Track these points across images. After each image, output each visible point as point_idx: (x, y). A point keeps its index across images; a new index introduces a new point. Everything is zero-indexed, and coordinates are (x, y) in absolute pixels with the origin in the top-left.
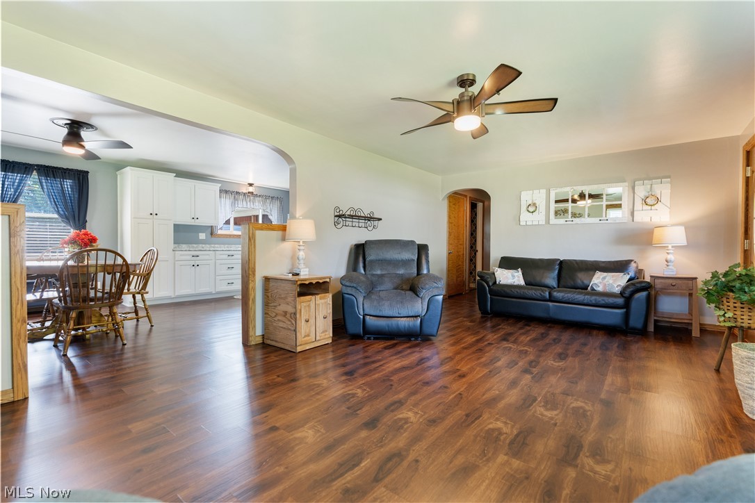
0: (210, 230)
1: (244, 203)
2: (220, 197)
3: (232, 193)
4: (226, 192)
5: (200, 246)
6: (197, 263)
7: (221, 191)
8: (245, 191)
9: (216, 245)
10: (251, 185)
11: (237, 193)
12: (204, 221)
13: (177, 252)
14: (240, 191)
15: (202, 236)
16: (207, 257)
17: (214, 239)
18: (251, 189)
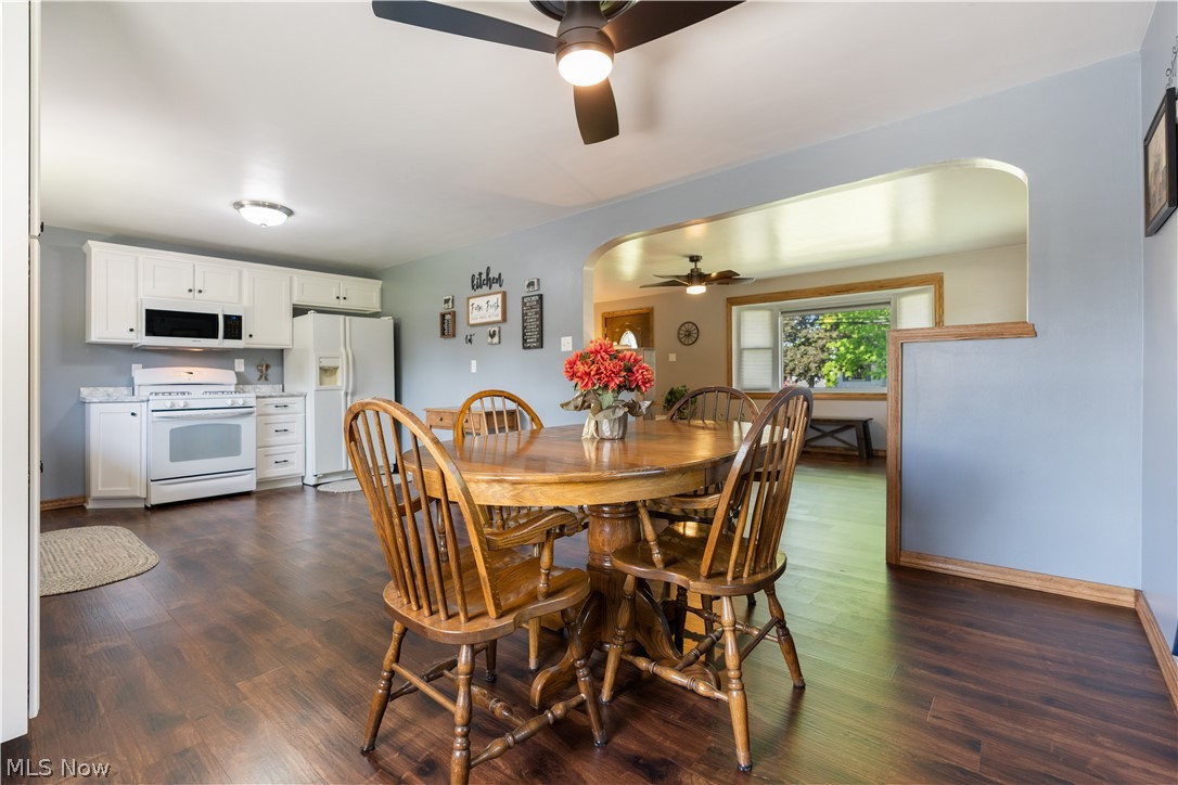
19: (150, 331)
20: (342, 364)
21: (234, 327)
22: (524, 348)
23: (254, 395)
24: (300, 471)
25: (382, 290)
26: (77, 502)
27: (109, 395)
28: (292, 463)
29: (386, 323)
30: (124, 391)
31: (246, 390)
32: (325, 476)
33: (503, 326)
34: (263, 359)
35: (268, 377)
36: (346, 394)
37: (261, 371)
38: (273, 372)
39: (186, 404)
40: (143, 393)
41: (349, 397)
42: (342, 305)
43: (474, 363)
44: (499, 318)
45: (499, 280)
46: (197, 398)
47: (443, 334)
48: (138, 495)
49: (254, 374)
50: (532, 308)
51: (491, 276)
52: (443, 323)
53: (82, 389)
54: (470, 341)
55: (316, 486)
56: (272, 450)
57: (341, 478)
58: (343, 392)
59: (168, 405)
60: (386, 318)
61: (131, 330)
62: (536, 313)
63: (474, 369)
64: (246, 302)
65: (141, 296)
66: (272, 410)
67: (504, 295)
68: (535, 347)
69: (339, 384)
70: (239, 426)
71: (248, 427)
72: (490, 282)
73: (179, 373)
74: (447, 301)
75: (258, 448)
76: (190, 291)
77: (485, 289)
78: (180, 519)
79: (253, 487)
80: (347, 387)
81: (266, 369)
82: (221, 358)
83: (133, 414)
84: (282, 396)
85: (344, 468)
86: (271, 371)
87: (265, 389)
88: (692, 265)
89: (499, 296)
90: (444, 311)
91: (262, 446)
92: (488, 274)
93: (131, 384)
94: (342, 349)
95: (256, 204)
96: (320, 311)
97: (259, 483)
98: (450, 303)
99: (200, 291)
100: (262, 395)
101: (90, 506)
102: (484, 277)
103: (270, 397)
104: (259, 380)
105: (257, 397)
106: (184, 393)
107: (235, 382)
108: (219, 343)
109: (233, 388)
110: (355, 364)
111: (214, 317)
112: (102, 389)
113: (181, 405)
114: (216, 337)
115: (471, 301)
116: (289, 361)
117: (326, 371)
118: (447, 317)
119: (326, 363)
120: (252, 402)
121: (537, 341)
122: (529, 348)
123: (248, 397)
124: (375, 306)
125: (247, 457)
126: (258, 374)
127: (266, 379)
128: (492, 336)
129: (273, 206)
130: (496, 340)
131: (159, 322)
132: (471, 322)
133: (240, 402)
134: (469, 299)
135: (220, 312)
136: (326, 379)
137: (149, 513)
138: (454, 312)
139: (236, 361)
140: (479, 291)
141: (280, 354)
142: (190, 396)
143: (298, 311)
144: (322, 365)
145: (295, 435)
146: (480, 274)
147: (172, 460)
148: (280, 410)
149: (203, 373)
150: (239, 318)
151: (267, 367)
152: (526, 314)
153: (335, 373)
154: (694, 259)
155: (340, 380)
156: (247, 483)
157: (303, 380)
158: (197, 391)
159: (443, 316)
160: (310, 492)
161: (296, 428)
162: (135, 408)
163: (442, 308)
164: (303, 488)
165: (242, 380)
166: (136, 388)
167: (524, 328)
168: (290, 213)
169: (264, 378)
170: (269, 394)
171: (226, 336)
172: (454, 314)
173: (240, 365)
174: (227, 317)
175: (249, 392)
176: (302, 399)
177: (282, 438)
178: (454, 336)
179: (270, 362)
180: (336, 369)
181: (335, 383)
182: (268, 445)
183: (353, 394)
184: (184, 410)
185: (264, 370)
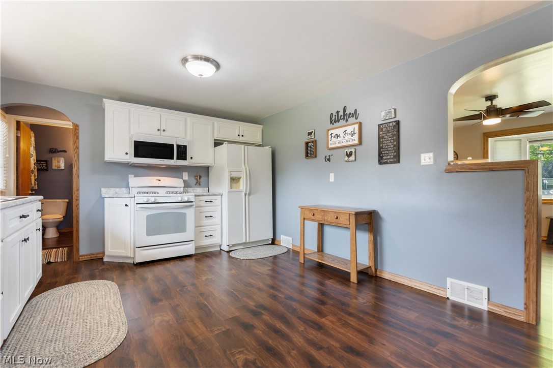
19: (137, 155)
20: (243, 175)
21: (182, 152)
22: (380, 163)
23: (193, 194)
24: (219, 242)
25: (262, 131)
26: (100, 256)
27: (116, 193)
28: (214, 237)
29: (268, 150)
30: (125, 190)
31: (189, 191)
32: (234, 245)
33: (358, 148)
34: (197, 172)
35: (201, 183)
36: (245, 194)
37: (196, 179)
38: (203, 180)
39: (155, 200)
40: (134, 192)
41: (247, 197)
42: (241, 139)
43: (332, 175)
44: (356, 142)
45: (355, 114)
46: (162, 196)
47: (307, 156)
48: (130, 256)
49: (193, 181)
50: (388, 132)
51: (347, 112)
52: (307, 149)
53: (102, 189)
54: (329, 160)
55: (229, 252)
56: (204, 229)
57: (242, 247)
58: (243, 193)
59: (145, 200)
60: (268, 147)
61: (127, 154)
62: (393, 136)
63: (332, 179)
64: (189, 138)
65: (132, 133)
66: (203, 203)
67: (360, 124)
68: (391, 163)
69: (241, 188)
70: (185, 214)
71: (190, 214)
72: (346, 117)
73: (152, 180)
74: (310, 134)
75: (196, 227)
76: (159, 130)
77: (342, 122)
79: (193, 252)
80: (246, 190)
81: (200, 179)
82: (175, 171)
83: (126, 205)
84: (209, 195)
85: (244, 241)
86: (202, 179)
87: (199, 190)
88: (489, 103)
89: (356, 126)
90: (307, 141)
91: (198, 226)
92: (344, 111)
93: (128, 187)
94: (243, 166)
95: (197, 58)
96: (230, 142)
97: (196, 249)
98: (313, 135)
99: (164, 130)
100: (198, 194)
101: (105, 259)
102: (341, 113)
103: (203, 195)
104: (196, 185)
105: (195, 196)
106: (155, 193)
107: (183, 186)
108: (174, 162)
109: (181, 190)
110: (250, 176)
111: (172, 146)
112: (112, 189)
113: (152, 200)
114: (172, 158)
115: (330, 132)
116: (212, 173)
117: (234, 180)
118: (310, 144)
119: (235, 175)
120: (192, 199)
121: (395, 157)
122: (386, 163)
123: (190, 196)
124: (259, 140)
125: (189, 234)
126: (195, 181)
127: (199, 184)
128: (349, 155)
129: (207, 59)
130: (352, 158)
131: (143, 149)
132: (330, 146)
133: (186, 199)
134: (328, 130)
135: (175, 143)
136: (234, 185)
137: (135, 268)
138: (316, 141)
139: (184, 173)
140: (337, 124)
141: (207, 169)
142: (158, 195)
143: (217, 143)
144: (232, 176)
145: (216, 220)
146: (338, 112)
147: (148, 234)
148: (208, 204)
149: (166, 181)
150: (185, 147)
151: (200, 177)
152: (383, 137)
153: (239, 181)
154: (491, 98)
155: (242, 186)
156: (189, 249)
157: (220, 186)
158: (162, 191)
159: (307, 144)
160: (225, 255)
161: (217, 215)
162: (127, 201)
163: (306, 138)
164: (220, 252)
165: (187, 185)
166: (130, 188)
167: (380, 148)
168: (218, 66)
169: (198, 184)
170: (202, 194)
171: (178, 158)
172: (315, 142)
173: (185, 176)
174: (178, 146)
175: (191, 192)
176: (220, 197)
177: (209, 221)
178: (316, 157)
179: (201, 174)
180: (239, 178)
181: (239, 188)
182: (201, 225)
183: (249, 195)
184: (154, 203)
185: (198, 179)
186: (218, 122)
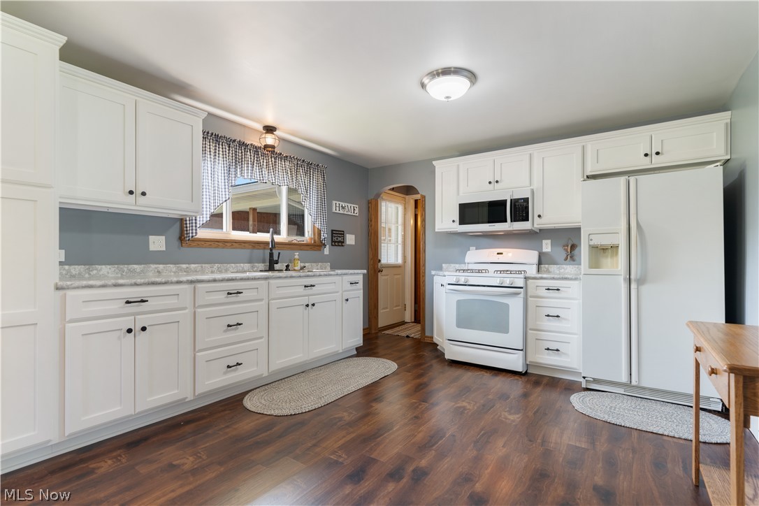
0: (176, 228)
1: (256, 169)
2: (204, 151)
3: (230, 142)
4: (217, 139)
5: (151, 271)
6: (142, 320)
7: (206, 135)
8: (257, 144)
9: (193, 266)
10: (270, 129)
11: (242, 144)
12: (161, 202)
13: (70, 293)
14: (248, 142)
15: (157, 243)
16: (172, 302)
17: (186, 251)
18: (270, 140)
19: (463, 221)
20: (621, 242)
21: (522, 210)
24: (575, 366)
25: (731, 124)
28: (566, 355)
31: (551, 270)
32: (596, 381)
37: (566, 250)
38: (579, 252)
39: (467, 280)
41: (633, 286)
49: (561, 254)
56: (544, 335)
57: (621, 391)
59: (455, 281)
61: (453, 221)
64: (535, 184)
66: (544, 292)
69: (620, 267)
70: (507, 305)
71: (515, 306)
73: (489, 254)
75: (528, 330)
76: (490, 182)
78: (468, 376)
82: (530, 239)
84: (553, 279)
91: (530, 328)
94: (624, 221)
97: (527, 365)
99: (497, 182)
103: (541, 278)
104: (566, 259)
105: (528, 278)
107: (537, 261)
108: (509, 226)
109: (533, 268)
111: (503, 203)
113: (463, 280)
114: (506, 221)
120: (520, 283)
125: (513, 337)
126: (564, 255)
131: (468, 213)
133: (508, 282)
135: (507, 197)
136: (600, 261)
139: (542, 242)
144: (592, 243)
145: (569, 324)
147: (458, 326)
148: (553, 294)
150: (526, 200)
156: (514, 362)
161: (569, 316)
165: (549, 260)
166: (467, 265)
171: (514, 219)
173: (547, 246)
174: (514, 202)
177: (554, 324)
180: (616, 247)
181: (617, 267)
182: (542, 329)
183: (641, 282)
184: (465, 285)
185: (569, 250)
186: (593, 143)
